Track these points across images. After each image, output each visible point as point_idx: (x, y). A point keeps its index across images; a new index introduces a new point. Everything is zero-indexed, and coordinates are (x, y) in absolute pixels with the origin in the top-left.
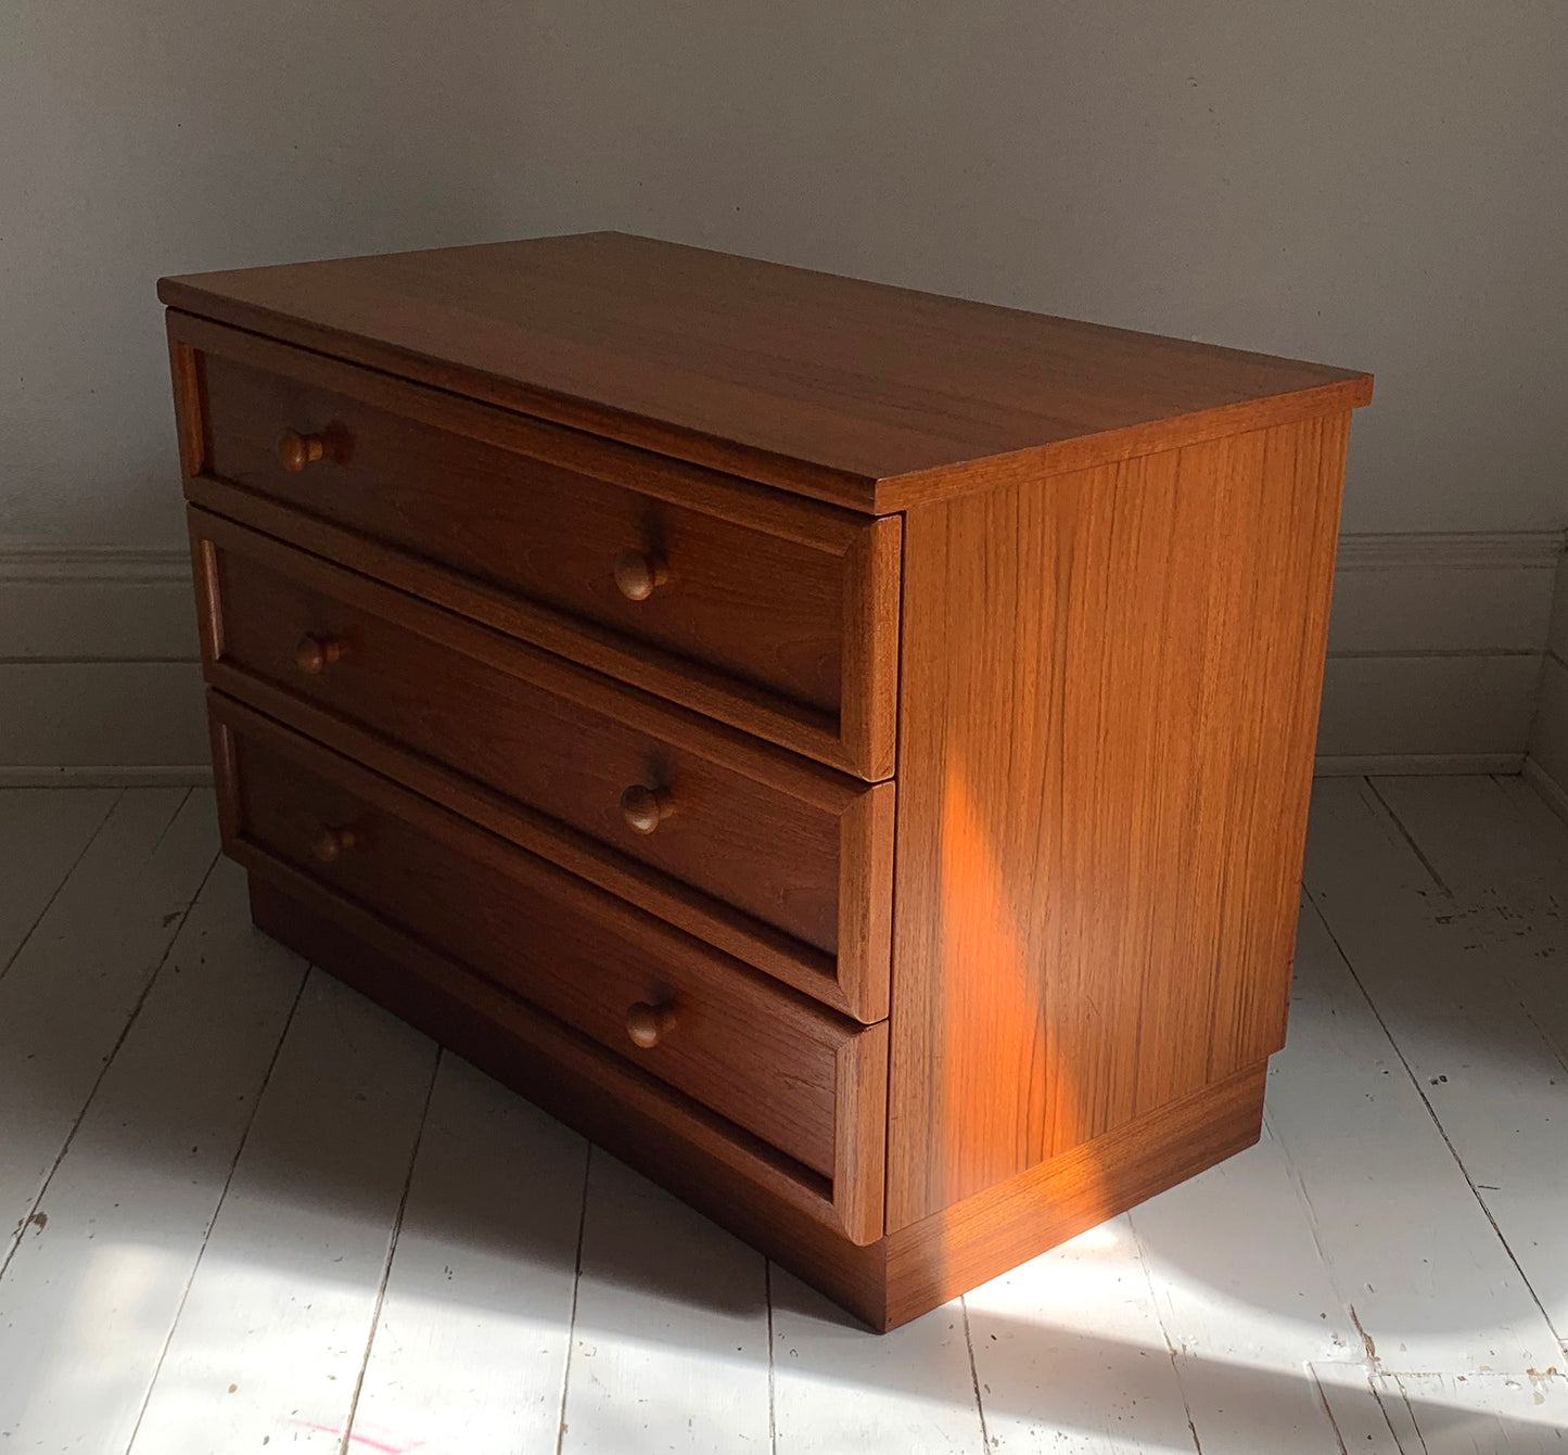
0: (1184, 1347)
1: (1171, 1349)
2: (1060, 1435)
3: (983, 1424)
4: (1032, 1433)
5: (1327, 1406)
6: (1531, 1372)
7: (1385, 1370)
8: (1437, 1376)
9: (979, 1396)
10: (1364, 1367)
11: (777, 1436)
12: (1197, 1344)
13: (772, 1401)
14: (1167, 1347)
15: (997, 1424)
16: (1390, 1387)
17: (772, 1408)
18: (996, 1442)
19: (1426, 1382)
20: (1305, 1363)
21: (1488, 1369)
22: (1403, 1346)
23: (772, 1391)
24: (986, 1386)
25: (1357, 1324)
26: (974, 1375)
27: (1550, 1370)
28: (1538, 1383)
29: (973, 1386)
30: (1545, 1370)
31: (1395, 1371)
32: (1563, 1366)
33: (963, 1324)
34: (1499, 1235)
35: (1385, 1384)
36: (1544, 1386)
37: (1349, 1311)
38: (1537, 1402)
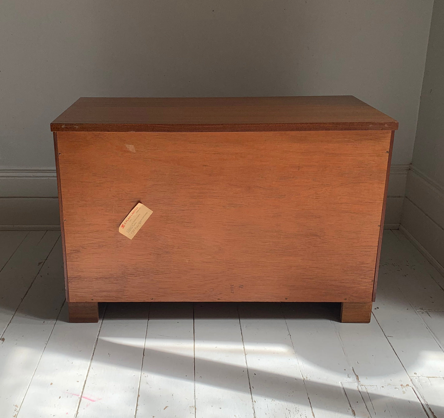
0: (307, 377)
1: (303, 378)
2: (273, 400)
3: (252, 397)
4: (265, 399)
5: (346, 394)
6: (402, 385)
7: (361, 384)
8: (376, 386)
9: (251, 389)
10: (356, 384)
11: (196, 399)
12: (310, 377)
13: (195, 390)
14: (302, 378)
15: (255, 398)
16: (363, 389)
17: (195, 391)
18: (255, 402)
19: (373, 388)
20: (340, 382)
21: (390, 384)
22: (366, 378)
23: (195, 387)
24: (253, 387)
25: (354, 372)
26: (250, 384)
27: (407, 385)
28: (404, 388)
29: (249, 387)
30: (406, 385)
31: (364, 385)
32: (411, 384)
33: (247, 371)
34: (393, 349)
35: (362, 388)
36: (405, 389)
37: (352, 369)
38: (403, 394)
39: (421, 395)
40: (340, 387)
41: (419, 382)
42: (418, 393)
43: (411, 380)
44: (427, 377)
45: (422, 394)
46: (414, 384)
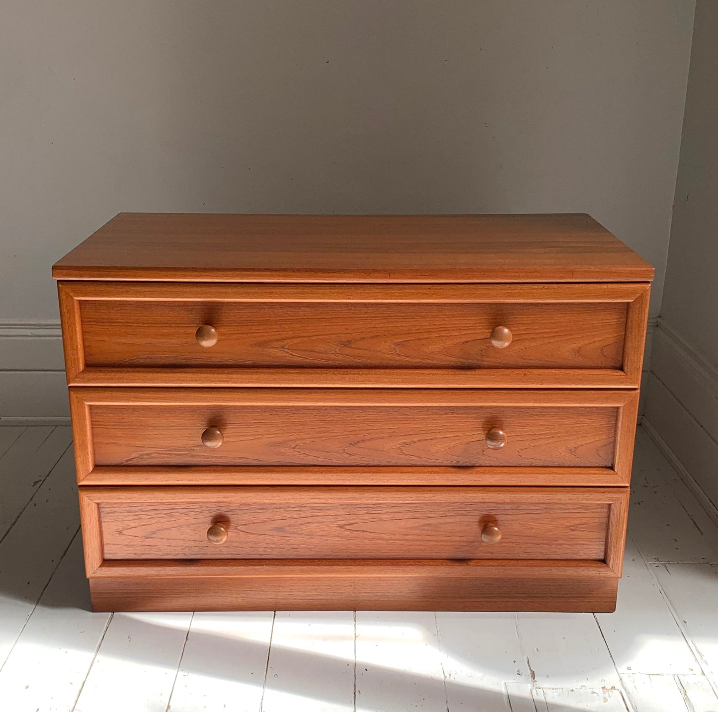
0: (450, 675)
1: (444, 675)
3: (355, 708)
5: (510, 703)
6: (603, 688)
7: (538, 686)
8: (561, 690)
9: (355, 695)
10: (529, 685)
12: (456, 673)
13: (262, 697)
16: (539, 696)
17: (262, 700)
19: (555, 691)
20: (503, 683)
21: (585, 686)
22: (547, 675)
24: (359, 691)
25: (529, 666)
26: (355, 686)
27: (612, 687)
28: (607, 693)
29: (353, 691)
30: (610, 687)
31: (543, 687)
32: (618, 686)
33: (354, 664)
34: (599, 627)
35: (537, 694)
36: (609, 694)
37: (526, 661)
38: (604, 702)
39: (633, 704)
40: (503, 694)
41: (633, 682)
42: (628, 701)
43: (621, 679)
44: (647, 674)
45: (635, 703)
46: (623, 687)
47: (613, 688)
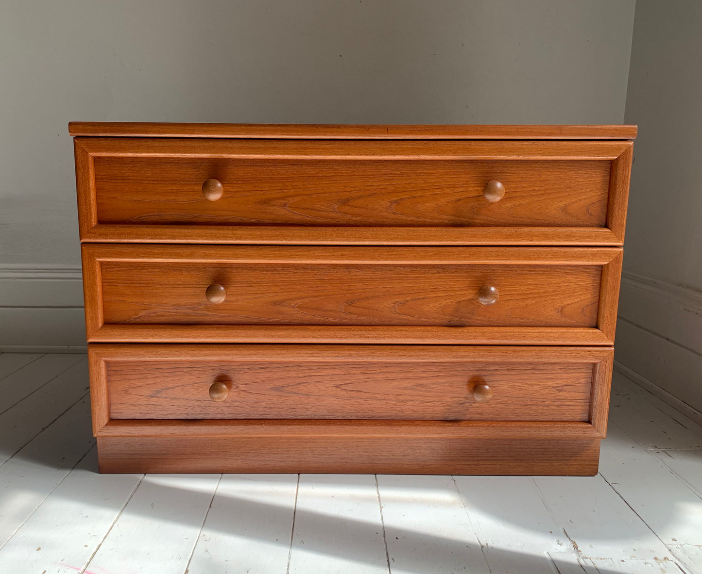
0: (487, 544)
1: (481, 544)
5: (558, 571)
6: (656, 558)
7: (584, 555)
8: (610, 559)
9: (389, 563)
10: (574, 554)
12: (493, 543)
13: (289, 563)
14: (479, 544)
16: (587, 563)
17: (288, 566)
19: (606, 562)
20: (545, 552)
21: (634, 557)
22: (590, 545)
23: (289, 558)
24: (393, 559)
25: (567, 536)
26: (387, 554)
28: (661, 564)
29: (386, 559)
30: (663, 558)
31: (589, 557)
32: (671, 557)
33: (383, 533)
34: (625, 502)
35: (585, 562)
36: (664, 565)
37: (562, 530)
40: (547, 559)
41: (685, 553)
42: (688, 572)
43: (670, 550)
44: (695, 546)
46: (676, 558)
47: (666, 559)
